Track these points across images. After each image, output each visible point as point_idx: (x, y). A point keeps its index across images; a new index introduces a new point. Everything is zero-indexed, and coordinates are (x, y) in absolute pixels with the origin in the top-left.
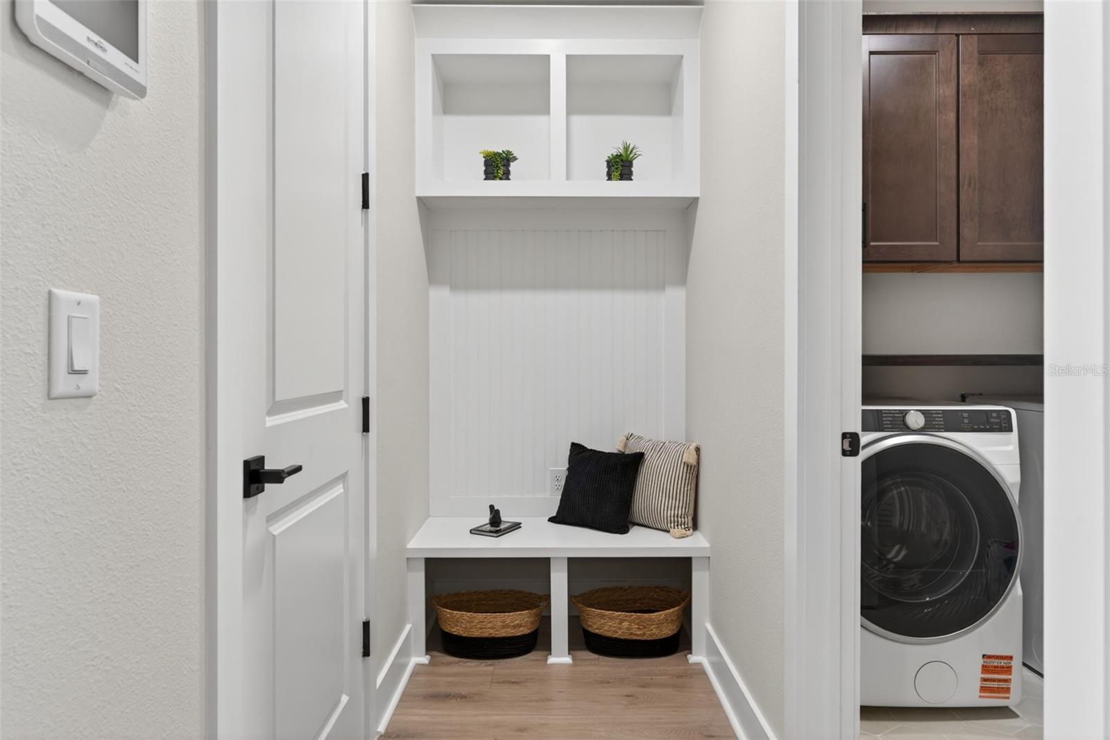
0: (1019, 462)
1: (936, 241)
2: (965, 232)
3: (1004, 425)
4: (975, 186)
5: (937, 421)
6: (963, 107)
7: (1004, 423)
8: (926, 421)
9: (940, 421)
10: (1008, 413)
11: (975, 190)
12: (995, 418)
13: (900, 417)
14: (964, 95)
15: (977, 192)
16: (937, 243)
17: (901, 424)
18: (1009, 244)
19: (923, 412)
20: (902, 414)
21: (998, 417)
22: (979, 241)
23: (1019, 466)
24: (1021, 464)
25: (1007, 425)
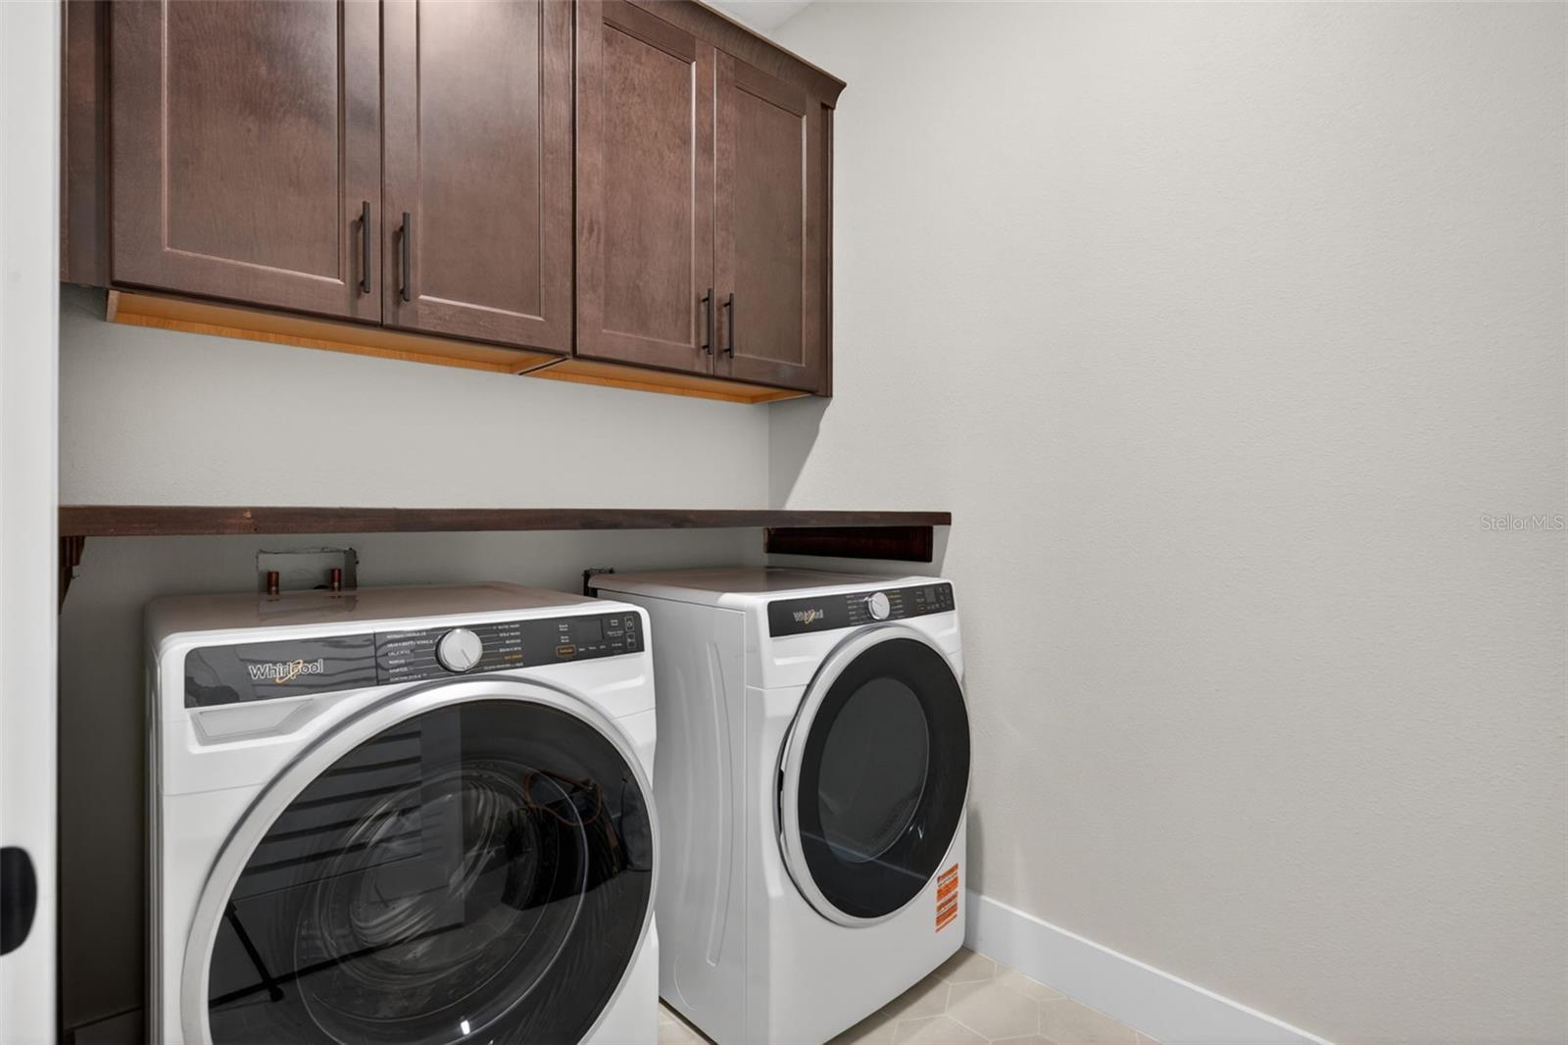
0: (654, 705)
1: (540, 316)
2: (585, 309)
3: (629, 640)
4: (599, 235)
5: (509, 646)
6: (581, 101)
7: (630, 637)
8: (484, 648)
9: (514, 645)
10: (636, 616)
11: (598, 242)
12: (614, 628)
13: (430, 646)
14: (583, 80)
15: (601, 246)
16: (540, 319)
17: (430, 662)
18: (646, 338)
19: (478, 630)
20: (434, 637)
21: (621, 626)
22: (606, 327)
23: (654, 711)
24: (657, 708)
25: (634, 640)
